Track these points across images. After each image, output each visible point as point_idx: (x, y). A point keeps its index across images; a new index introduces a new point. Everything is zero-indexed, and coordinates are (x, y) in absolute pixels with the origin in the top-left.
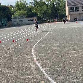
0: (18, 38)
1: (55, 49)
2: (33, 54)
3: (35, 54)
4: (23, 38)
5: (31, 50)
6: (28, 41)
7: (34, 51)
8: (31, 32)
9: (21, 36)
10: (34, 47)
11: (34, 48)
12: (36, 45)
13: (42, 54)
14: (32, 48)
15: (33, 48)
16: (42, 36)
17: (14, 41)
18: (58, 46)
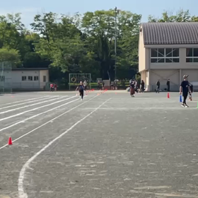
1: (91, 177)
2: (21, 189)
3: (27, 189)
5: (16, 176)
6: (10, 143)
7: (24, 180)
8: (26, 117)
10: (27, 165)
11: (27, 170)
12: (34, 160)
13: (50, 189)
14: (21, 167)
15: (23, 169)
16: (59, 132)
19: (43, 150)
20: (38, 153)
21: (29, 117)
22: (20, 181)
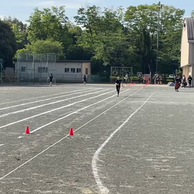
0: (39, 121)
1: (168, 172)
2: (99, 182)
3: (105, 183)
4: (56, 125)
5: (89, 168)
6: (72, 134)
7: (99, 173)
9: (48, 115)
10: (95, 157)
12: (102, 152)
13: (129, 183)
14: (91, 159)
15: (94, 162)
16: (116, 124)
17: (28, 132)
18: (173, 163)
19: (106, 142)
20: (103, 145)
21: (80, 108)
22: (95, 173)
